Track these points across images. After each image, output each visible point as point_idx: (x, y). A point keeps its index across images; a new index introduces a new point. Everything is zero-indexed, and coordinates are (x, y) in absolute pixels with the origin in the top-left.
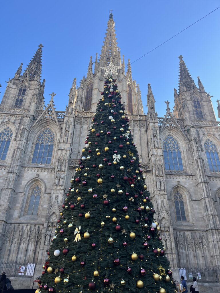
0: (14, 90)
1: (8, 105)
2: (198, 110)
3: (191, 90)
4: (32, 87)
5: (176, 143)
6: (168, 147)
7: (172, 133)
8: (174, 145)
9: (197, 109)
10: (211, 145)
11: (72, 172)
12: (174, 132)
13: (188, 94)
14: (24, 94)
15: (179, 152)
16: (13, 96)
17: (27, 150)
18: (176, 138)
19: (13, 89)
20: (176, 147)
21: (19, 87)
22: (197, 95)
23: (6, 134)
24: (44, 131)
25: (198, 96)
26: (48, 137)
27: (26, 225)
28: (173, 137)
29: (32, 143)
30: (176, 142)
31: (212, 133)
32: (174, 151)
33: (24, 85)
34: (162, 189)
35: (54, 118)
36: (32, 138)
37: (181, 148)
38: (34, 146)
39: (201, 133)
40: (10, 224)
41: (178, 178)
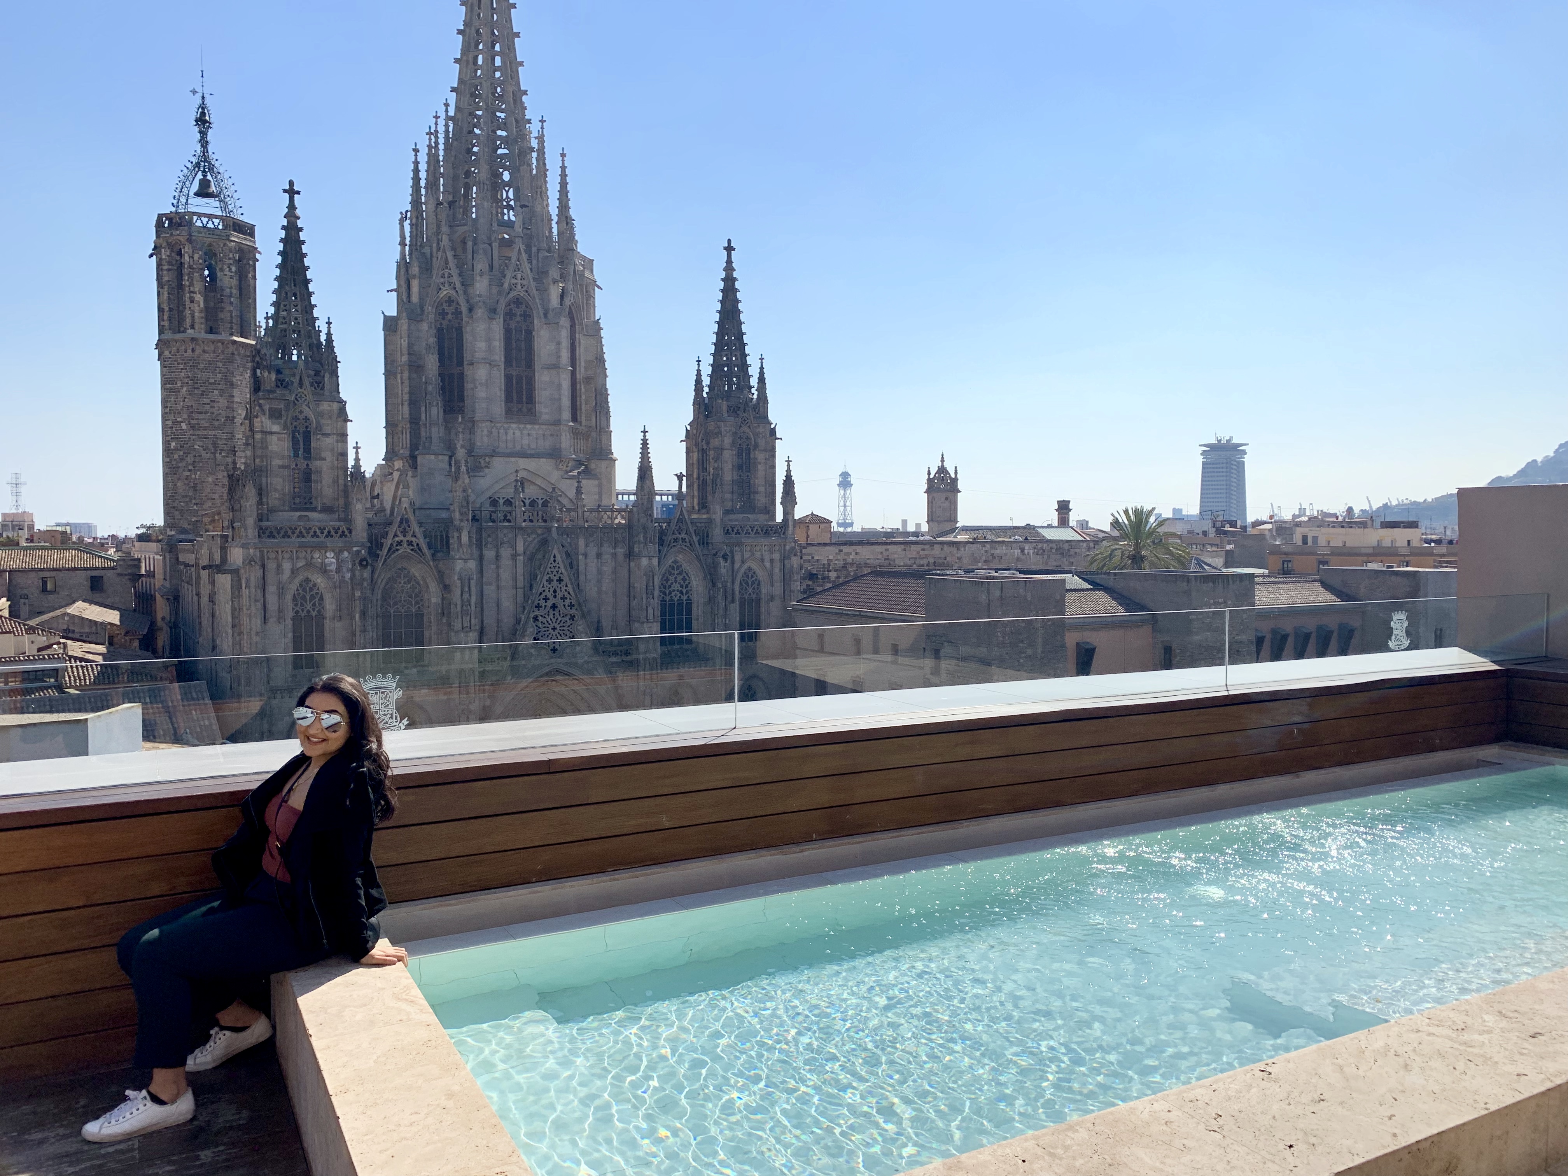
0: (279, 439)
1: (277, 496)
2: (745, 478)
3: (739, 414)
5: (686, 584)
6: (670, 593)
7: (680, 558)
8: (682, 586)
9: (742, 476)
10: (752, 583)
14: (308, 450)
15: (690, 604)
16: (280, 462)
18: (688, 569)
19: (276, 438)
20: (684, 591)
21: (289, 424)
23: (308, 598)
25: (750, 434)
26: (407, 593)
28: (681, 567)
30: (686, 579)
32: (680, 599)
33: (300, 417)
35: (418, 545)
37: (695, 594)
38: (380, 620)
39: (738, 558)
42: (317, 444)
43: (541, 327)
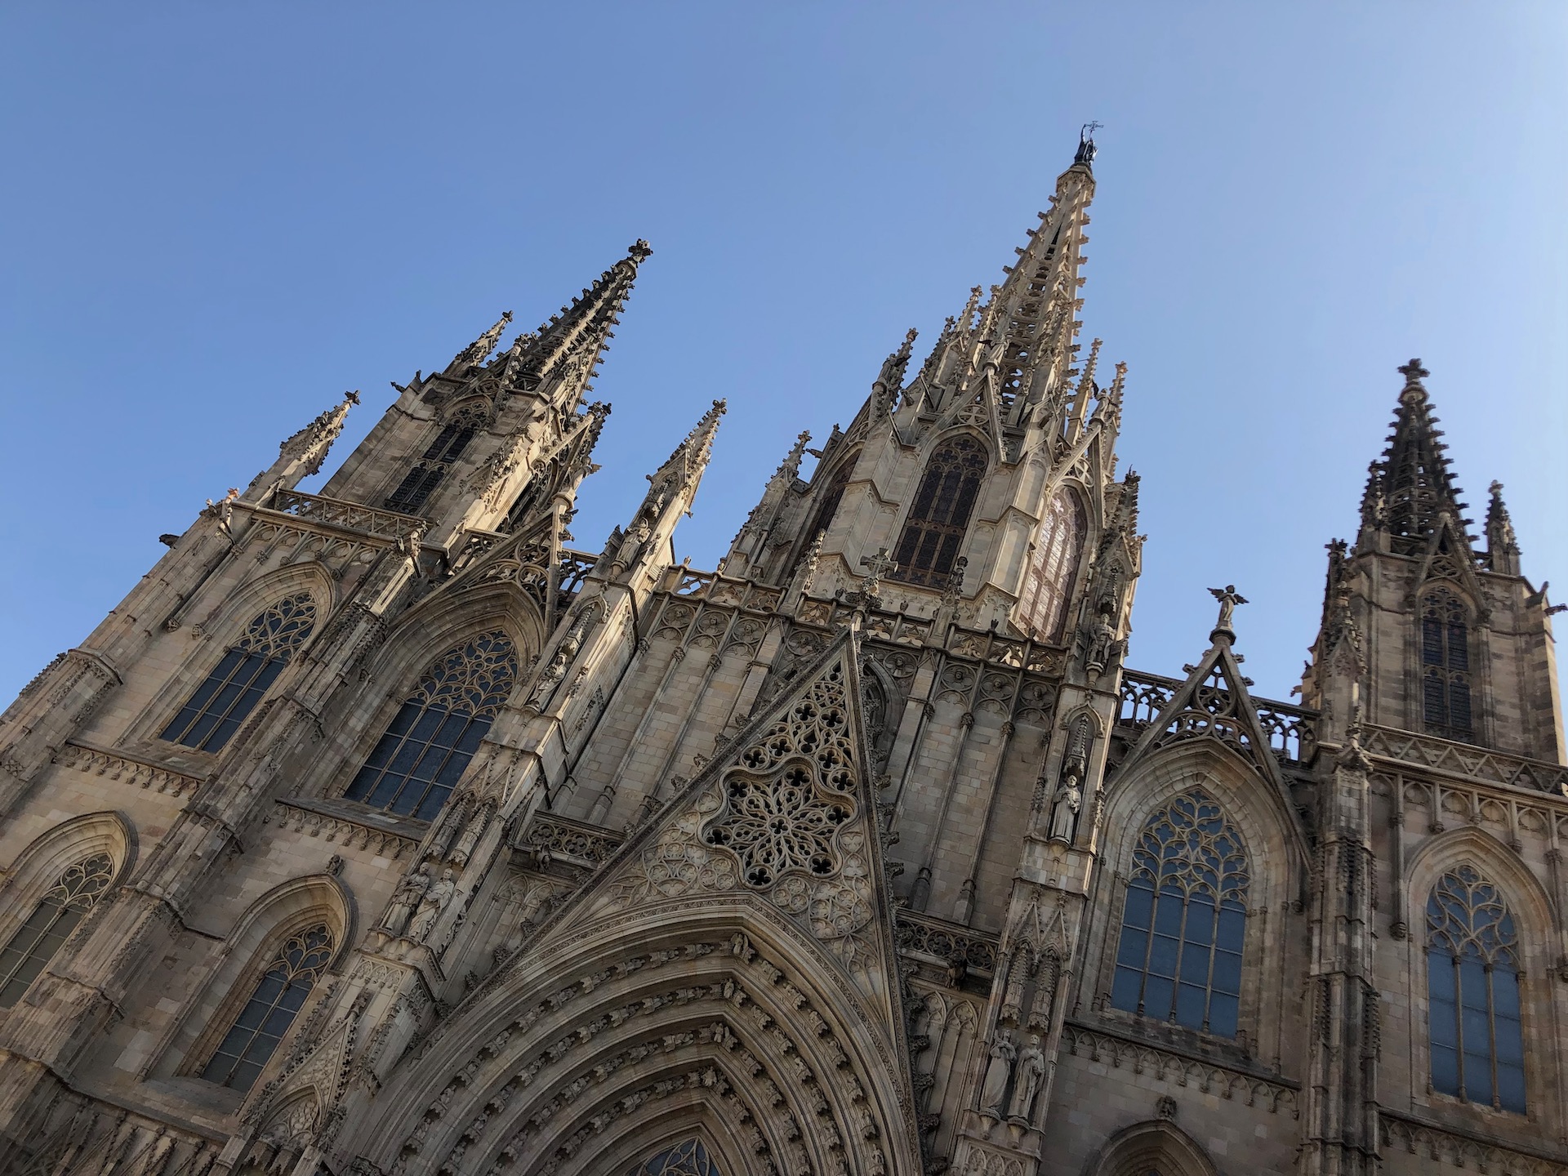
0: (419, 427)
1: (360, 493)
2: (1450, 678)
3: (1423, 551)
4: (508, 424)
5: (1230, 851)
6: (1170, 867)
7: (1213, 781)
8: (1214, 861)
9: (1440, 672)
10: (1480, 910)
11: (516, 888)
12: (1231, 776)
13: (1392, 574)
14: (456, 452)
15: (1236, 912)
16: (398, 454)
17: (346, 723)
18: (1238, 817)
19: (415, 423)
20: (1221, 875)
21: (447, 415)
22: (1453, 589)
23: (284, 623)
24: (475, 645)
25: (1464, 596)
26: (481, 677)
27: (156, 1127)
28: (1216, 810)
29: (383, 693)
30: (1232, 841)
31: (1495, 830)
32: (1203, 896)
33: (473, 411)
34: (1014, 1111)
36: (396, 668)
37: (1258, 887)
38: (394, 710)
39: (1413, 817)
40: (78, 1101)
41: (1172, 1075)
42: (475, 441)
43: (997, 471)
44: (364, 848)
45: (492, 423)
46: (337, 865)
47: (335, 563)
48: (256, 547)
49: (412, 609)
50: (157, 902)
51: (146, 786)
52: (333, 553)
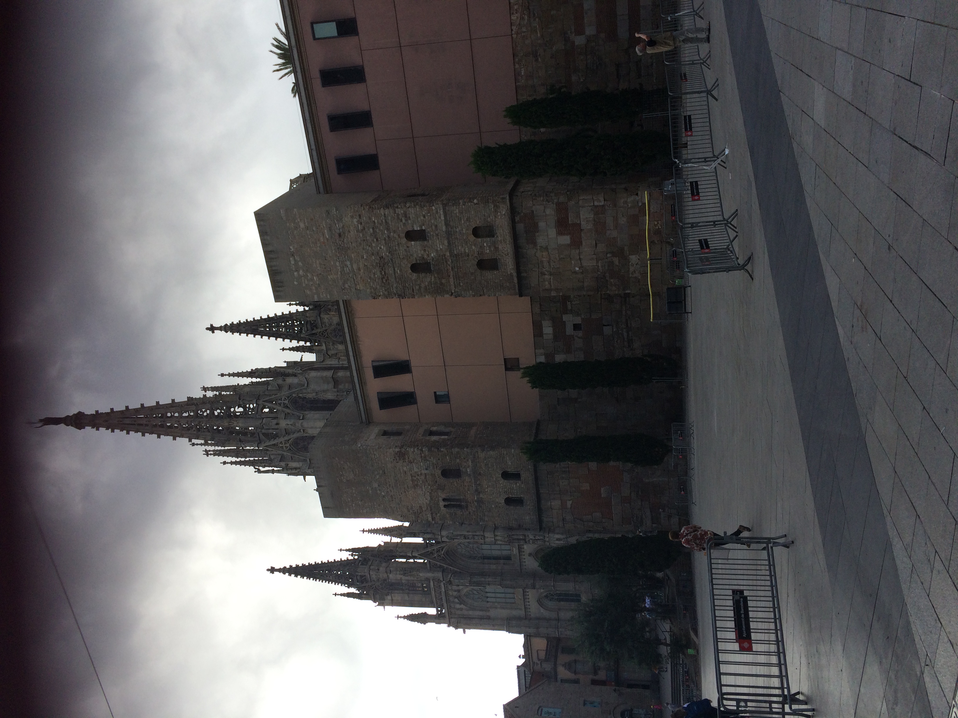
21: (386, 592)
42: (393, 581)
43: (307, 433)
44: (524, 552)
45: (385, 580)
46: (530, 555)
47: (455, 594)
48: (459, 612)
49: (462, 571)
50: (554, 583)
51: (529, 599)
52: (452, 595)
